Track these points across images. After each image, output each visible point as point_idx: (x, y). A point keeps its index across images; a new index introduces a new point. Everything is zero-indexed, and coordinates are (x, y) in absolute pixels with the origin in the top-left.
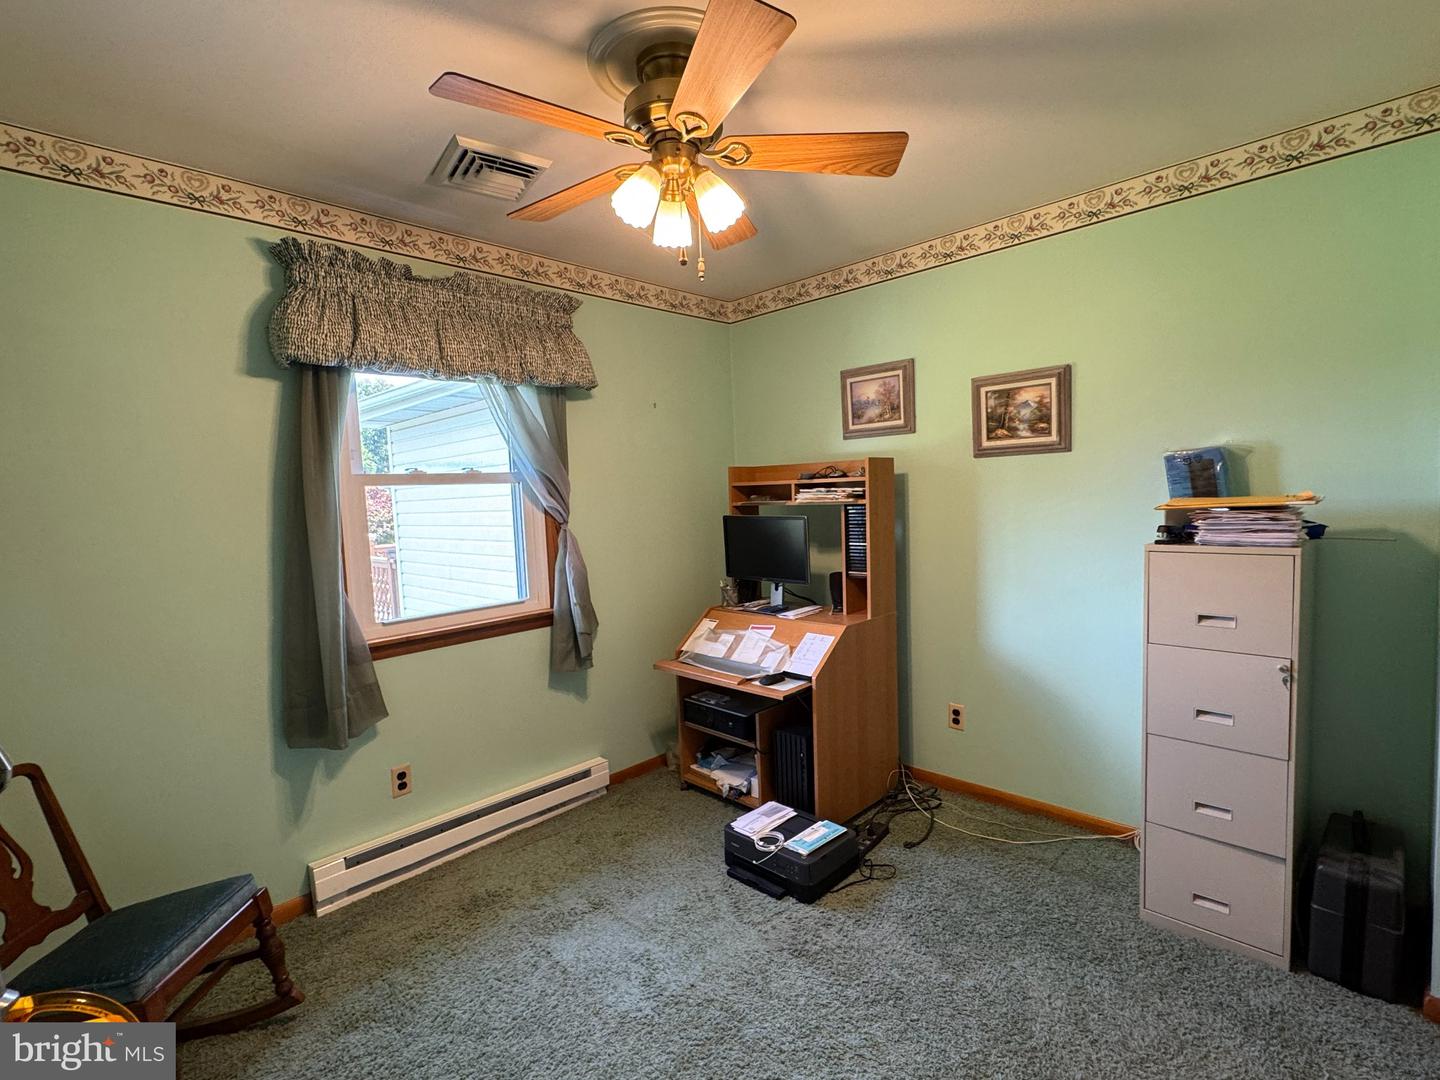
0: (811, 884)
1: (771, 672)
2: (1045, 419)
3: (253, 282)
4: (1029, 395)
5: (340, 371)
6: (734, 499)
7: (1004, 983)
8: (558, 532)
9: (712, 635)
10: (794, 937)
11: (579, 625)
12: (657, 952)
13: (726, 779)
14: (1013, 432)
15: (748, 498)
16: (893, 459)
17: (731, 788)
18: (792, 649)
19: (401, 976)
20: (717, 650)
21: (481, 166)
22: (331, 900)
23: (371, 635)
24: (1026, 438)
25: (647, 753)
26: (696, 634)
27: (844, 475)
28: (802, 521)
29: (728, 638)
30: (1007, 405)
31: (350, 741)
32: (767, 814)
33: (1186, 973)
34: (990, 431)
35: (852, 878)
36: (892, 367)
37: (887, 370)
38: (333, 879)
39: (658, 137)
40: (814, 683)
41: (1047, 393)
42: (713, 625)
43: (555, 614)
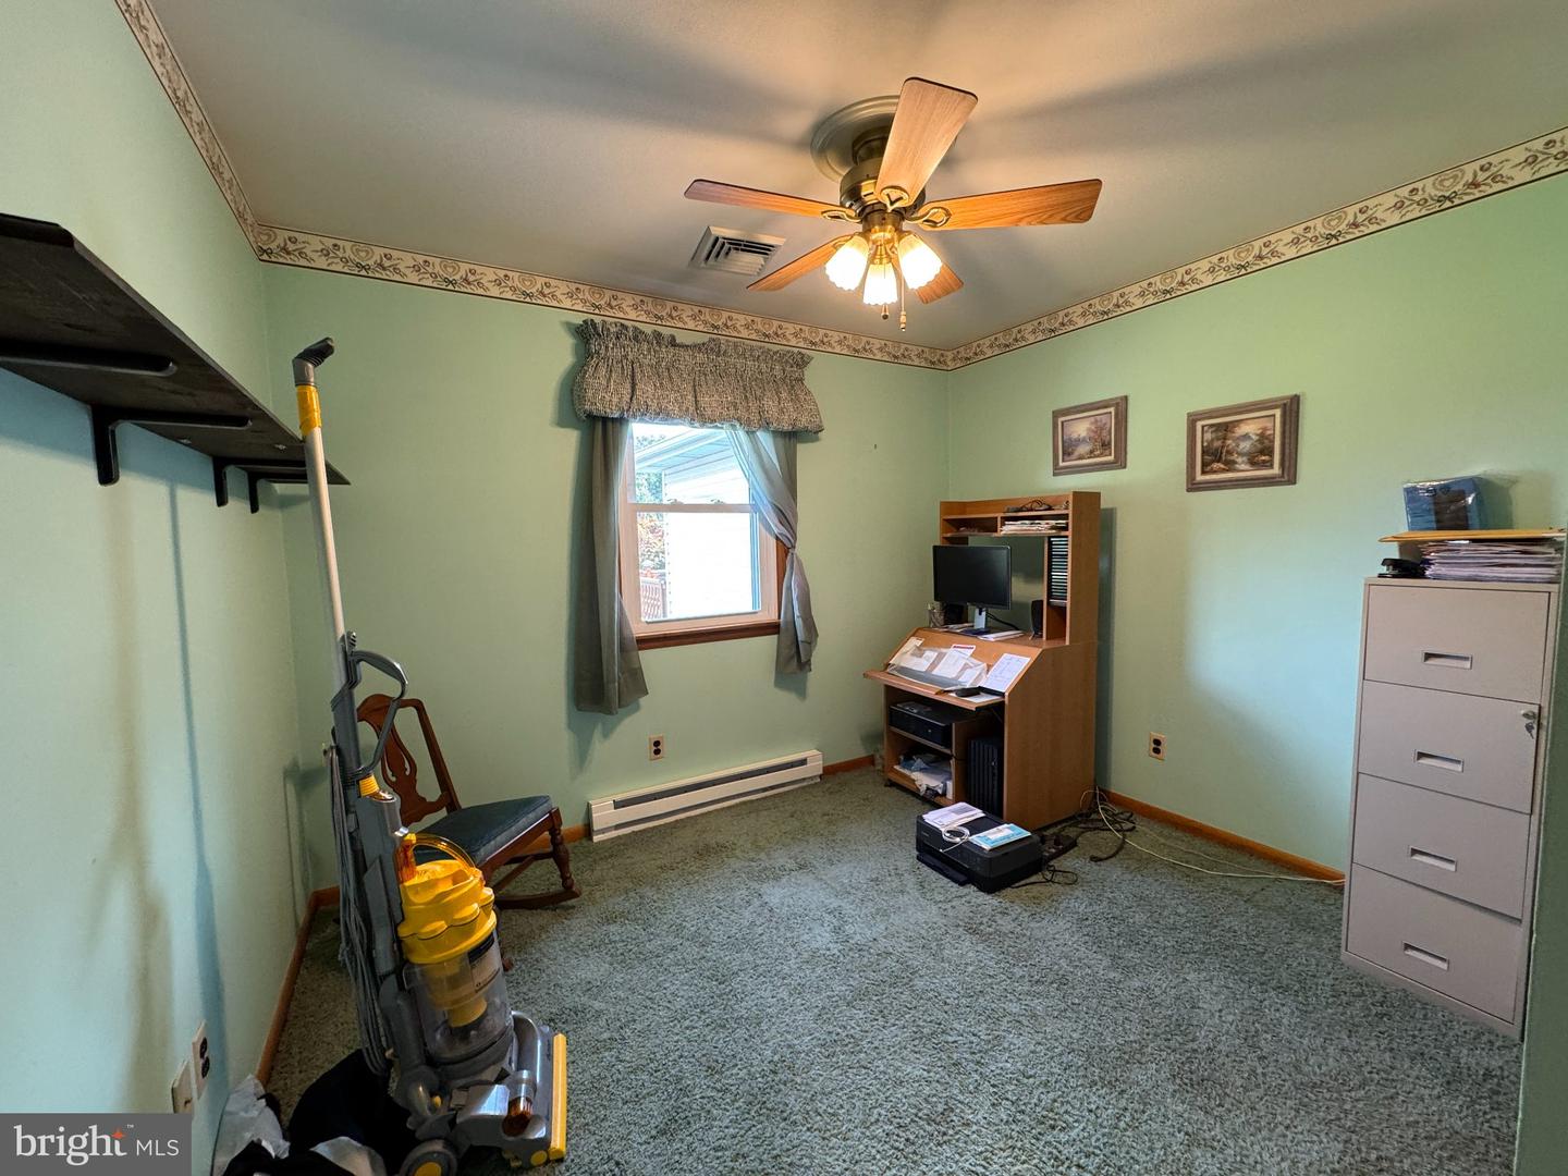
0: (992, 876)
1: (968, 687)
2: (1266, 451)
3: (562, 354)
4: (1250, 428)
5: (621, 421)
6: (945, 530)
7: (1173, 991)
8: (786, 555)
9: (917, 652)
10: (971, 918)
11: (801, 635)
12: (848, 909)
13: (924, 781)
14: (1230, 466)
15: (958, 529)
16: (1099, 494)
17: (928, 789)
18: (989, 667)
19: (649, 892)
20: (920, 664)
21: (730, 249)
22: (603, 831)
23: (638, 629)
24: (1245, 470)
25: (858, 752)
26: (903, 650)
27: (1050, 509)
28: (1005, 552)
29: (931, 655)
30: (1225, 439)
31: (619, 710)
32: (958, 812)
33: (1385, 1019)
34: (1204, 465)
35: (1033, 879)
36: (1104, 405)
37: (1098, 408)
38: (605, 815)
39: (867, 210)
40: (1006, 699)
41: (1270, 425)
42: (919, 643)
43: (782, 625)
